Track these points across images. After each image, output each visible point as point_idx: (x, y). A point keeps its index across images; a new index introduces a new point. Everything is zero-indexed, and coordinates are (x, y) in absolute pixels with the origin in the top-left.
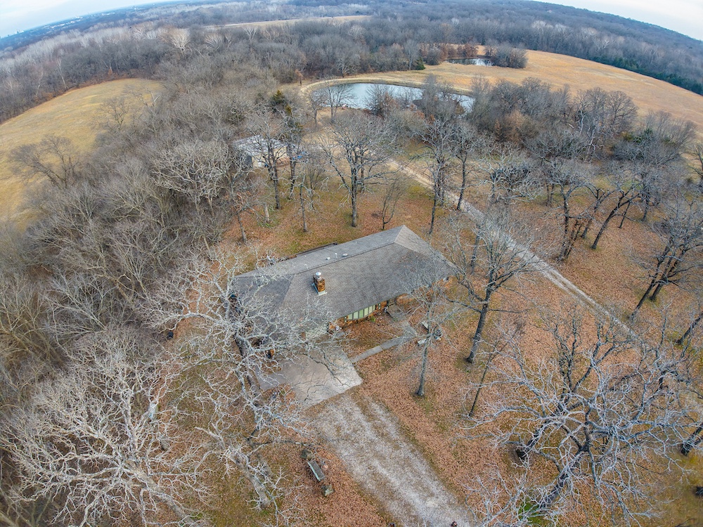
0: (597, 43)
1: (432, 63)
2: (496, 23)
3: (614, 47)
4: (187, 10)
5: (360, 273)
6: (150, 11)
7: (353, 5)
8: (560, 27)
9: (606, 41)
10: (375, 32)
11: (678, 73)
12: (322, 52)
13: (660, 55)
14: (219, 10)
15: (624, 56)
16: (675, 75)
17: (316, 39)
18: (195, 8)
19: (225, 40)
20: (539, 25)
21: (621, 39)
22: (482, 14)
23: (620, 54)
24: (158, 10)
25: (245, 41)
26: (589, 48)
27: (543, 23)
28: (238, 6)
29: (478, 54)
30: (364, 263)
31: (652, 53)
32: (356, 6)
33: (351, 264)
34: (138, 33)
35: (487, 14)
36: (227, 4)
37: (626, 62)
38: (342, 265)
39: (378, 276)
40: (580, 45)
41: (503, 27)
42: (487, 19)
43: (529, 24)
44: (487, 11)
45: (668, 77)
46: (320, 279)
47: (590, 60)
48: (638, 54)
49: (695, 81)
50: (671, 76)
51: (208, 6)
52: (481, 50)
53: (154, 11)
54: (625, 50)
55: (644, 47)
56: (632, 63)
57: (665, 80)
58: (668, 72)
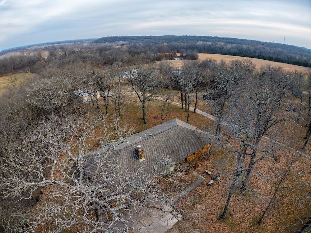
0: (224, 47)
1: (159, 61)
2: (182, 44)
3: (232, 48)
4: (48, 46)
5: (163, 145)
6: (32, 47)
7: (120, 42)
8: (209, 43)
9: (229, 46)
10: (133, 49)
11: (261, 54)
12: (111, 57)
13: (252, 49)
14: (62, 45)
15: (237, 51)
16: (260, 55)
17: (107, 52)
18: (51, 45)
19: (66, 54)
20: (200, 43)
21: (234, 45)
22: (175, 41)
23: (236, 50)
24: (35, 47)
25: (75, 54)
26: (222, 50)
27: (202, 42)
28: (71, 44)
29: (177, 56)
30: (164, 138)
31: (249, 48)
32: (122, 42)
33: (156, 140)
34: (26, 54)
35: (178, 41)
36: (66, 44)
37: (239, 53)
38: (151, 140)
39: (174, 145)
40: (218, 49)
41: (185, 45)
42: (178, 43)
43: (196, 43)
44: (177, 40)
45: (257, 56)
46: (140, 150)
47: (223, 54)
48: (243, 49)
49: (269, 56)
50: (259, 56)
51: (57, 45)
53: (33, 47)
54: (237, 48)
55: (245, 46)
56: (241, 53)
57: (257, 58)
58: (257, 55)
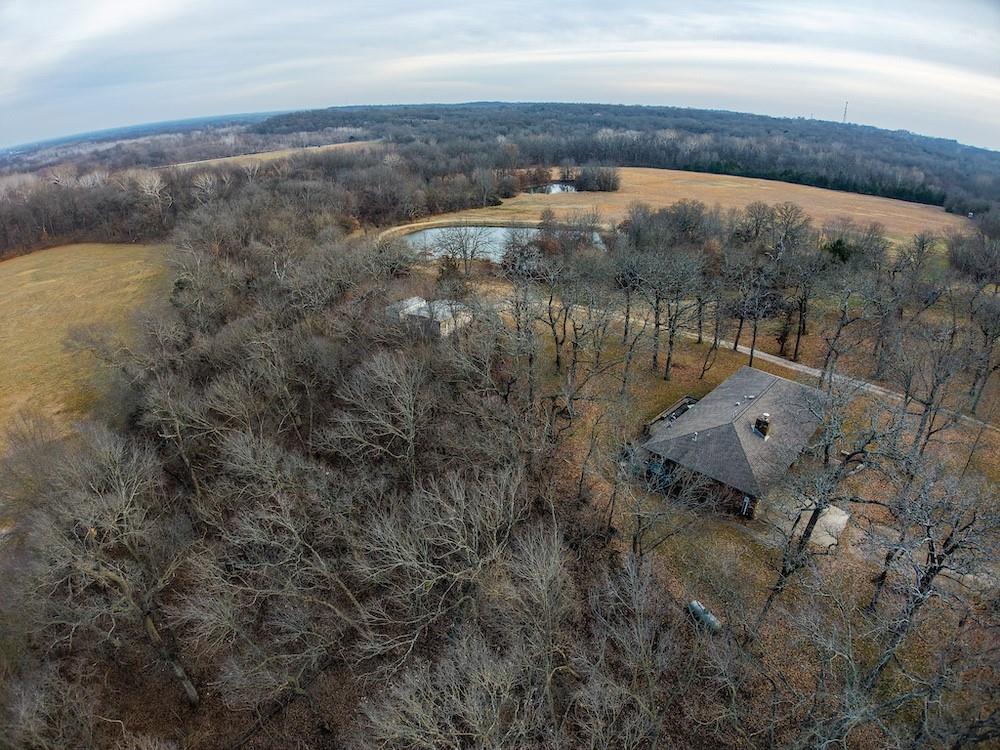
1: (507, 196)
3: (705, 150)
9: (693, 143)
11: (793, 168)
14: (149, 145)
19: (221, 181)
21: (706, 138)
22: (524, 128)
23: (716, 156)
26: (676, 155)
27: (610, 131)
29: (553, 178)
31: (751, 147)
35: (531, 127)
40: (664, 153)
41: (561, 140)
42: (535, 133)
48: (736, 153)
49: (817, 173)
52: (556, 173)
54: (719, 150)
56: (734, 165)
